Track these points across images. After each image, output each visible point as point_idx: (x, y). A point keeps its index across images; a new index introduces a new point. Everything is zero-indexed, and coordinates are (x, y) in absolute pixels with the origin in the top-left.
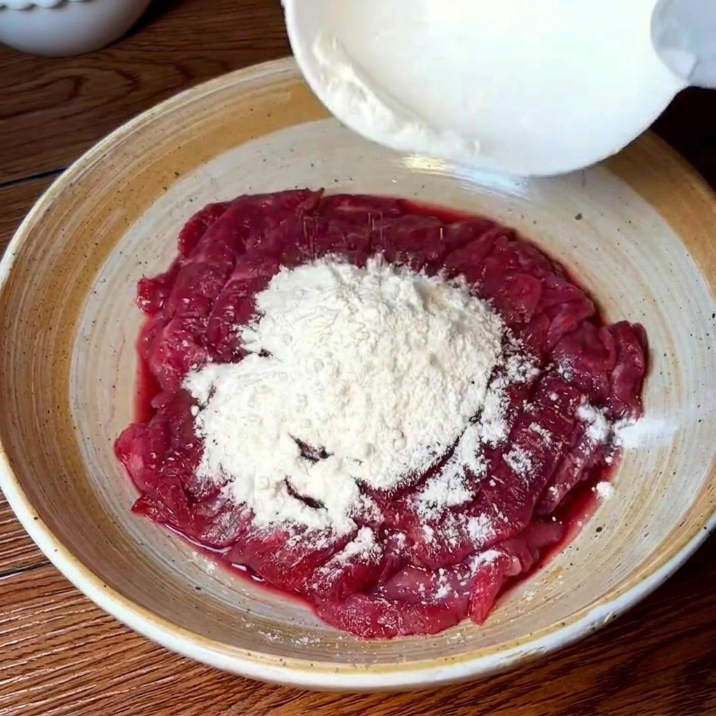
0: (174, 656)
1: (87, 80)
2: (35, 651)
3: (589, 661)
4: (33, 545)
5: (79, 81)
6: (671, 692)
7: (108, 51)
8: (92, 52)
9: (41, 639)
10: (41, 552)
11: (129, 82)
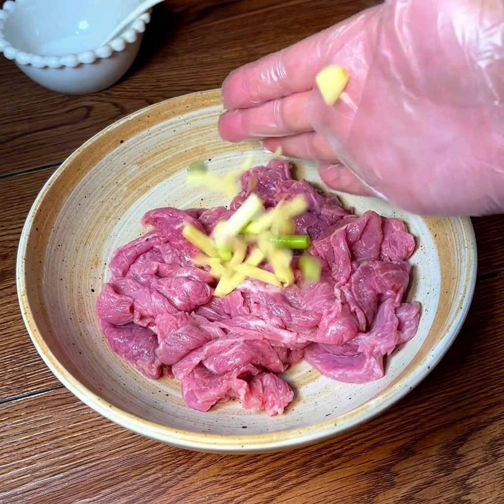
0: (144, 438)
1: (94, 108)
2: (63, 435)
5: (90, 108)
6: (437, 459)
8: (97, 92)
9: (66, 428)
11: (119, 109)
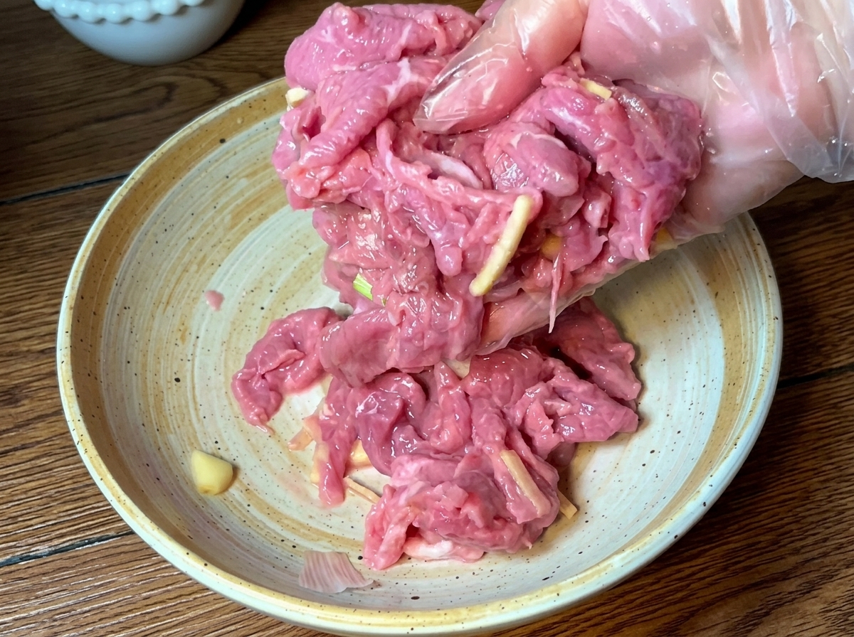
1: (178, 86)
3: (640, 620)
4: (116, 516)
5: (170, 87)
7: (198, 60)
8: (182, 61)
9: (137, 600)
10: (125, 522)
11: (218, 89)
